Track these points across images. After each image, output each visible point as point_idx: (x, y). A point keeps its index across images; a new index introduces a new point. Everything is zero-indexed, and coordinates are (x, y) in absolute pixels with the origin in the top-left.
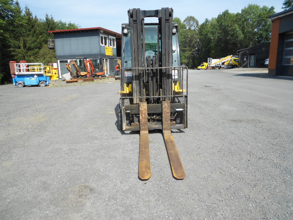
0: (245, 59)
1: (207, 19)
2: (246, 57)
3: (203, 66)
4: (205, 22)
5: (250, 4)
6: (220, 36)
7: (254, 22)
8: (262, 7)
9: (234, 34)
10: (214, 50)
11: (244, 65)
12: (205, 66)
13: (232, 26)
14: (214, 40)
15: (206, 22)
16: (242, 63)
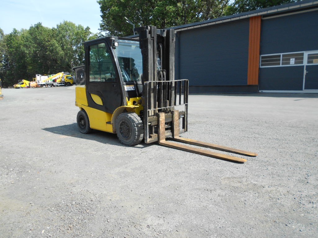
0: (82, 77)
1: (15, 29)
2: (82, 74)
3: (23, 83)
4: (13, 32)
5: (66, 21)
6: (36, 51)
7: (73, 40)
8: (78, 26)
9: (53, 50)
10: (31, 66)
11: (81, 82)
12: (24, 84)
13: (49, 41)
14: (29, 54)
15: (15, 33)
16: (79, 80)
